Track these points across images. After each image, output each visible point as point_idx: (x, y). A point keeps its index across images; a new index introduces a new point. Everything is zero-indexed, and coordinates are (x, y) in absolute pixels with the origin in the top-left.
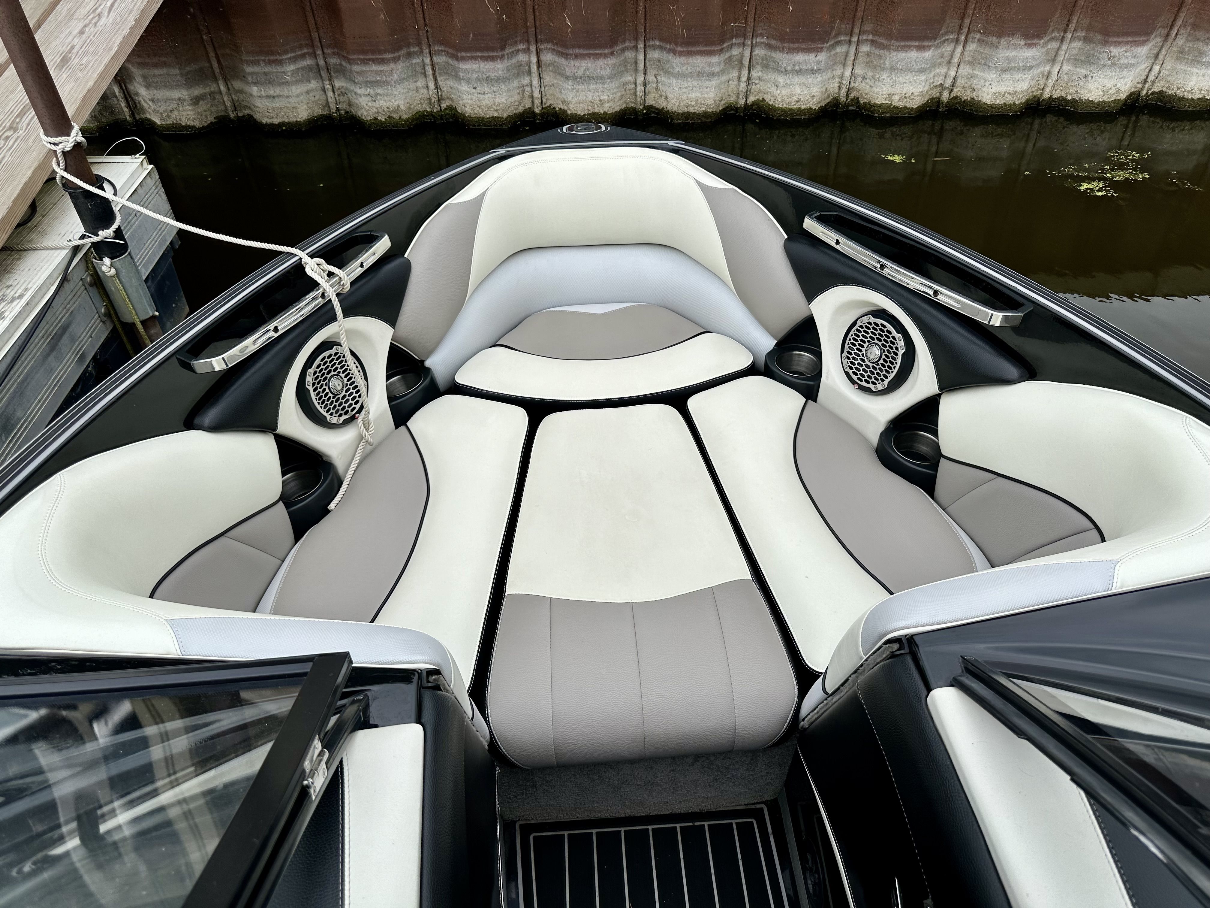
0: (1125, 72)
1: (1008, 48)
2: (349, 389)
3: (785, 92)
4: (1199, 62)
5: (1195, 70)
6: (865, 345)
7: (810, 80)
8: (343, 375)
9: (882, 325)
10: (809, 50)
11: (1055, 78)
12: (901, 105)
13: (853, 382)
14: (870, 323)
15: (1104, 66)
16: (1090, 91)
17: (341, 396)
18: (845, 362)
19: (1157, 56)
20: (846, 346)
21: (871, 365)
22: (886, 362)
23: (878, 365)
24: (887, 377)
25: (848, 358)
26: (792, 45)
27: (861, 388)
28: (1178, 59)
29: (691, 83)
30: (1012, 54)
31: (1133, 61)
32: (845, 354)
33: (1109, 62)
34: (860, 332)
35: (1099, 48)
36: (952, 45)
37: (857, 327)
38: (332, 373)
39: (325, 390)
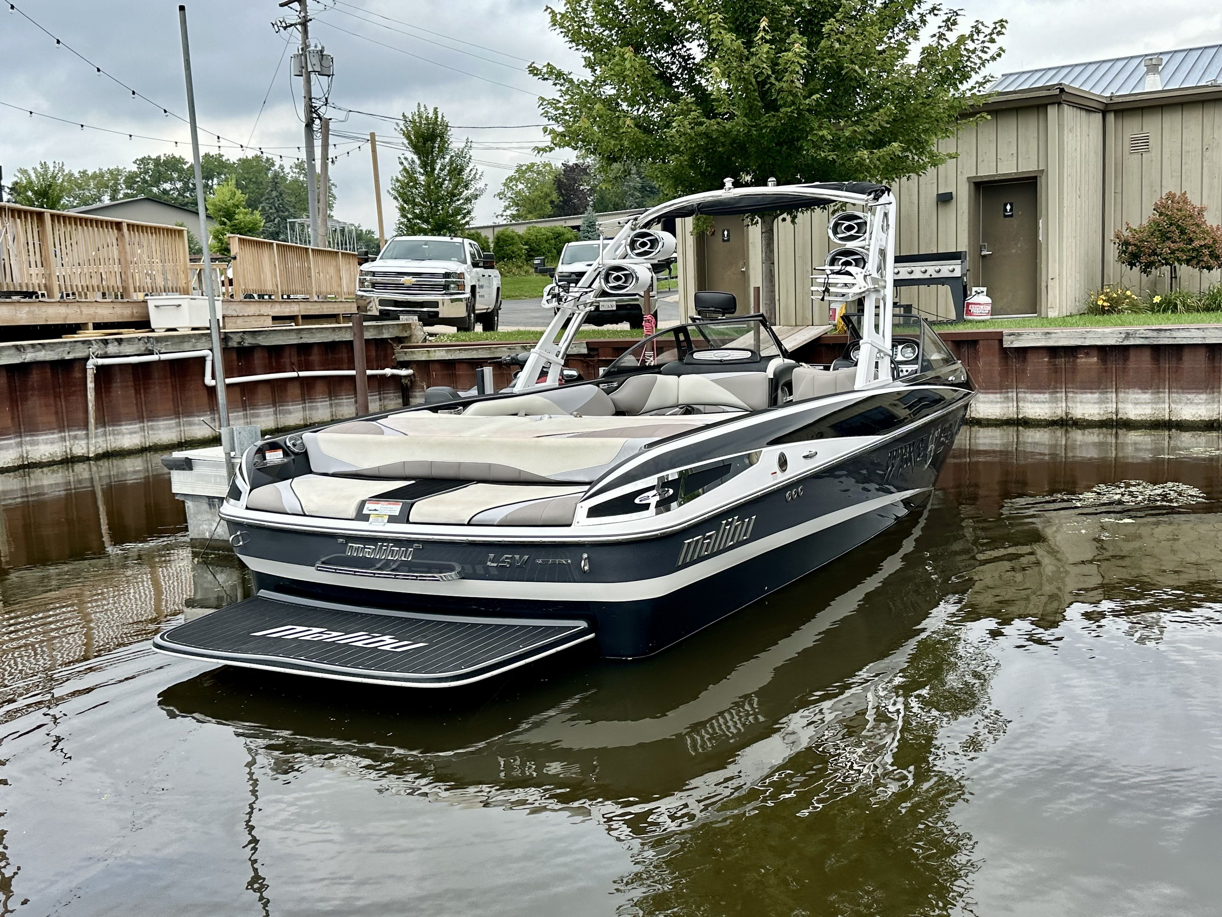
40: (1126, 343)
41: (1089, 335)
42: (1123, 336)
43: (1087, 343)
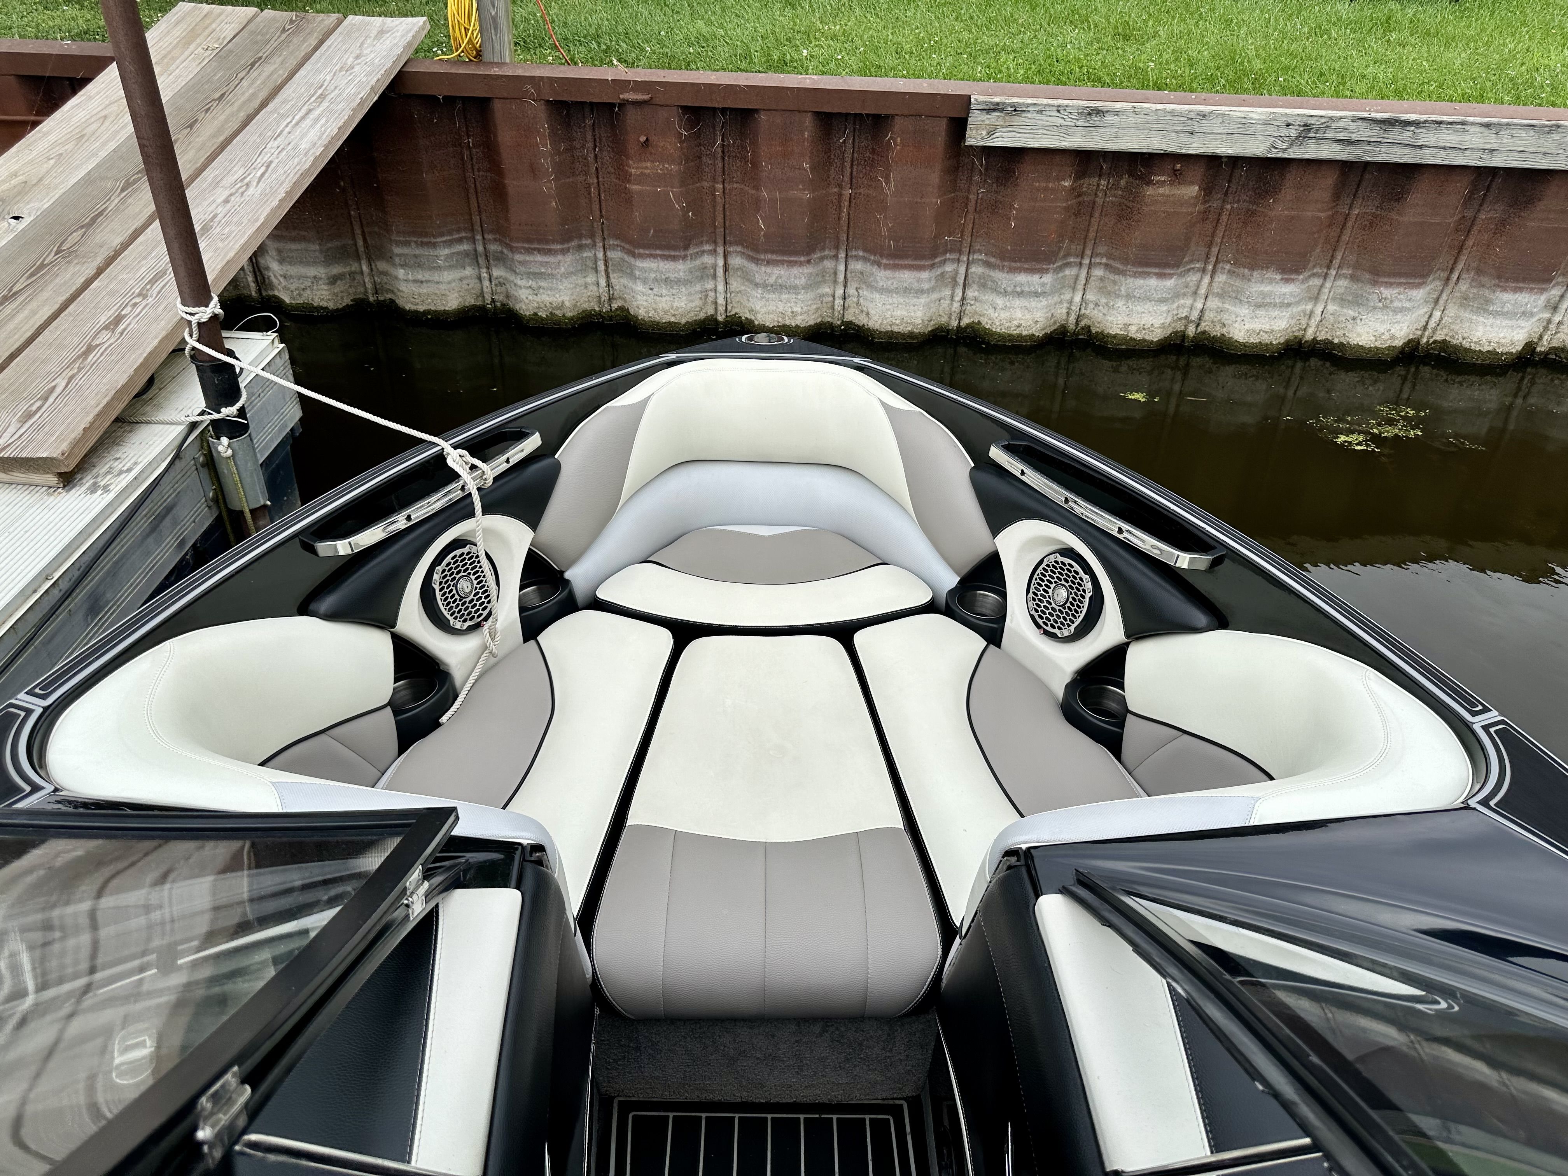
0: (1399, 316)
1: (1262, 282)
2: (478, 593)
3: (1004, 315)
4: (1486, 311)
5: (1481, 319)
6: (1052, 586)
7: (1033, 303)
8: (473, 577)
9: (1069, 565)
10: (1031, 271)
11: (1318, 318)
12: (1139, 336)
13: (1038, 626)
14: (1057, 562)
15: (1375, 308)
16: (1359, 335)
17: (468, 600)
18: (1031, 603)
19: (1437, 301)
20: (1032, 587)
21: (1057, 608)
22: (1073, 605)
23: (1064, 608)
24: (1073, 622)
25: (1034, 600)
26: (1013, 264)
27: (1046, 633)
28: (1461, 305)
29: (896, 299)
30: (1266, 288)
31: (1408, 305)
32: (1031, 595)
33: (1380, 305)
34: (1047, 571)
35: (1368, 288)
36: (1199, 275)
37: (1043, 566)
38: (462, 574)
39: (451, 591)
40: (1295, 153)
41: (1206, 126)
42: (1293, 133)
43: (1195, 147)
